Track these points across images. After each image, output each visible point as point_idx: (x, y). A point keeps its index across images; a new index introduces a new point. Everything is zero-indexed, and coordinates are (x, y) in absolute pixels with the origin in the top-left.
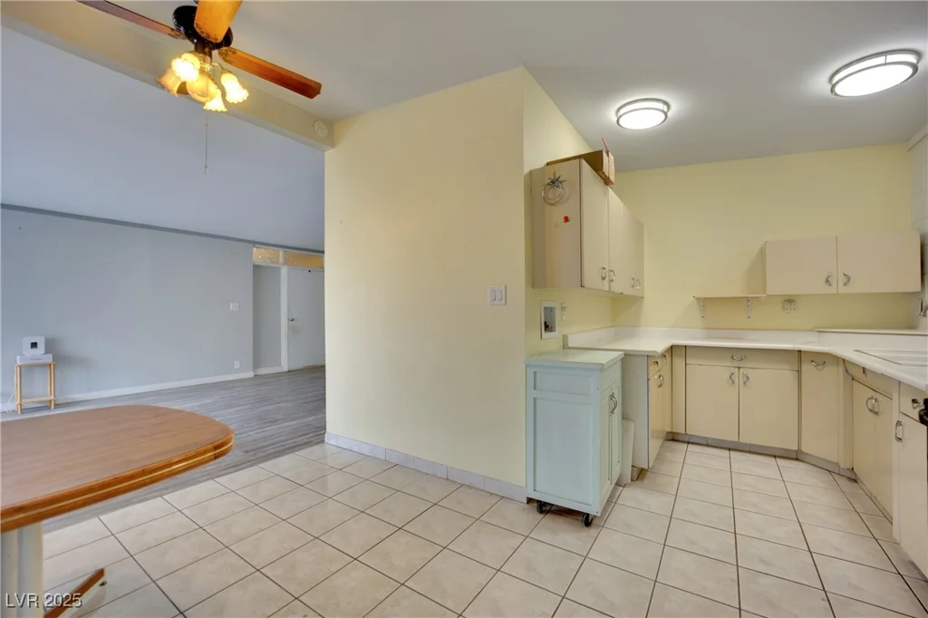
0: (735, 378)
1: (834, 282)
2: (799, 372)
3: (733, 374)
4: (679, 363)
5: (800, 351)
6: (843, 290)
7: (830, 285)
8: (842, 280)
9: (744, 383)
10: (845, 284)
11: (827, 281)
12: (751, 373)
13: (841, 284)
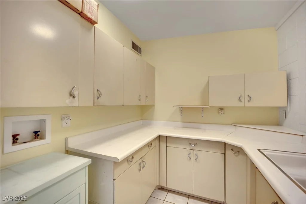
0: (191, 156)
1: (243, 100)
2: (225, 154)
3: (190, 153)
4: (163, 145)
5: (225, 144)
6: (248, 105)
7: (241, 101)
8: (247, 99)
9: (196, 159)
10: (248, 101)
11: (239, 99)
12: (199, 153)
13: (246, 101)
